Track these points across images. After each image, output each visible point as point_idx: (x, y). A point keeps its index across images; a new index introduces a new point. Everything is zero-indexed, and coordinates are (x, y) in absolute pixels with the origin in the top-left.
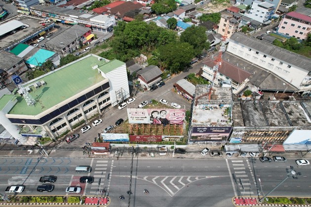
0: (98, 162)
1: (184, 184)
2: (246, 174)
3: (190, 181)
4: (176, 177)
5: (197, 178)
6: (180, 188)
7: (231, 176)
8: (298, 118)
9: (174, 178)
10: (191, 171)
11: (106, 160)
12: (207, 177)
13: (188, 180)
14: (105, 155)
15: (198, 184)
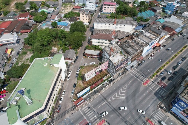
0: (83, 109)
1: (124, 92)
2: (139, 73)
3: (125, 89)
4: (119, 91)
5: (126, 86)
6: (124, 94)
7: (136, 77)
8: (142, 44)
9: (119, 92)
10: (122, 85)
11: (86, 105)
12: (129, 83)
13: (124, 89)
14: (83, 104)
15: (129, 88)
